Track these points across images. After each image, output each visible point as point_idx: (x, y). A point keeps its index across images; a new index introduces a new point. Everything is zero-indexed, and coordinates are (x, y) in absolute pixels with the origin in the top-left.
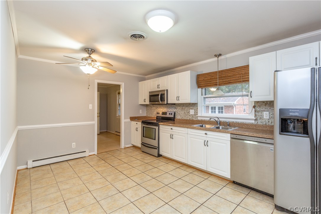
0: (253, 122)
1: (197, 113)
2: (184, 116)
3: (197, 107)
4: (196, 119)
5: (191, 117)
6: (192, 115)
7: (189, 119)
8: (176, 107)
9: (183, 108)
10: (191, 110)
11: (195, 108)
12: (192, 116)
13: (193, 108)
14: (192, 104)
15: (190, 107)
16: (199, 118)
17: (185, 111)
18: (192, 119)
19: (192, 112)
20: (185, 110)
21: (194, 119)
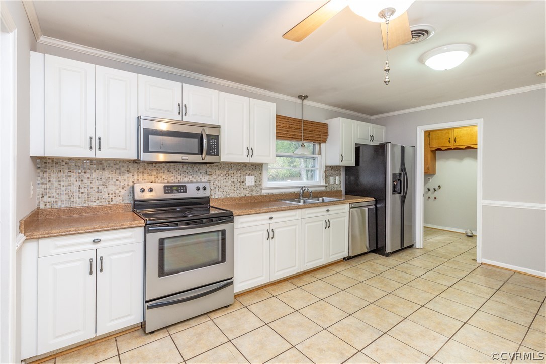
0: (323, 188)
1: (260, 183)
2: (232, 191)
3: (260, 172)
4: (258, 194)
5: (247, 192)
6: (251, 186)
7: (244, 195)
8: (208, 170)
9: (230, 172)
10: (248, 178)
11: (257, 173)
12: (250, 188)
13: (253, 173)
14: (250, 165)
15: (246, 172)
16: (264, 192)
17: (235, 180)
18: (249, 195)
19: (250, 181)
20: (235, 177)
21: (254, 194)
